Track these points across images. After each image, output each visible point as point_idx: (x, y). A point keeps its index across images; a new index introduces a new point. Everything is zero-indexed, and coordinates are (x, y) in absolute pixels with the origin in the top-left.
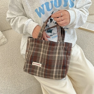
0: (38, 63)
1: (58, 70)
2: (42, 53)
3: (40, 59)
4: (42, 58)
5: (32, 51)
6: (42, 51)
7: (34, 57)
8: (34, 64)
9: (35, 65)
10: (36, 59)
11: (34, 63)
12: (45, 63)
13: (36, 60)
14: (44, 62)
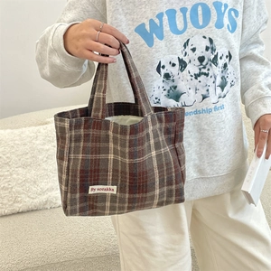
0: (105, 187)
1: (165, 189)
2: (111, 156)
3: (110, 174)
4: (115, 171)
5: (80, 156)
6: (111, 151)
7: (91, 171)
8: (94, 190)
9: (96, 192)
10: (98, 176)
11: (92, 189)
12: (128, 184)
13: (98, 180)
14: (123, 181)
